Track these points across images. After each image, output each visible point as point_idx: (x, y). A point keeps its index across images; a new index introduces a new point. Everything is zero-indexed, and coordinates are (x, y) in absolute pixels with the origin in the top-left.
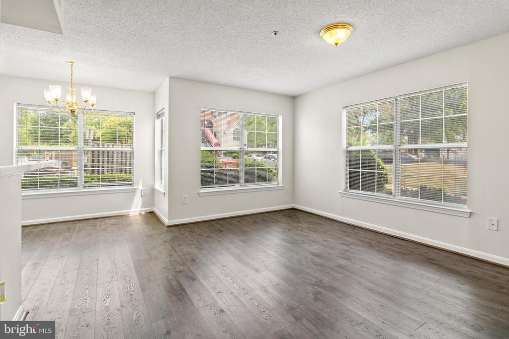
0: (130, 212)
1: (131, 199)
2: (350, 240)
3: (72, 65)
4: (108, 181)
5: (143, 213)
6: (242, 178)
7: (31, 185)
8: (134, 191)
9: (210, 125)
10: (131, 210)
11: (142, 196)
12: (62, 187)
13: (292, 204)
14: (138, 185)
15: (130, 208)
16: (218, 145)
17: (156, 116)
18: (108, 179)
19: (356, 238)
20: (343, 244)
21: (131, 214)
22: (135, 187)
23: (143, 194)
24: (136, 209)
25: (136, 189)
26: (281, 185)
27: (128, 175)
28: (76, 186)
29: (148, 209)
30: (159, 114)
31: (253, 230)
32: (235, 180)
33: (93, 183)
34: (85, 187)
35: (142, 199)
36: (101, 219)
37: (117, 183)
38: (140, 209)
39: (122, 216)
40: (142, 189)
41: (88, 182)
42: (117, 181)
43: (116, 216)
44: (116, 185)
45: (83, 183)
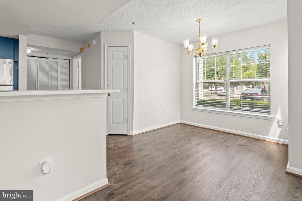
1: (268, 126)
3: (200, 22)
5: (281, 143)
8: (271, 120)
12: (217, 107)
21: (267, 141)
22: (271, 116)
24: (273, 137)
25: (272, 118)
28: (224, 107)
29: (287, 141)
33: (237, 107)
34: (231, 109)
35: (280, 129)
36: (238, 137)
37: (255, 109)
38: (277, 139)
39: (257, 140)
40: (279, 119)
41: (233, 105)
42: (255, 108)
43: (252, 138)
44: (254, 111)
45: (230, 106)
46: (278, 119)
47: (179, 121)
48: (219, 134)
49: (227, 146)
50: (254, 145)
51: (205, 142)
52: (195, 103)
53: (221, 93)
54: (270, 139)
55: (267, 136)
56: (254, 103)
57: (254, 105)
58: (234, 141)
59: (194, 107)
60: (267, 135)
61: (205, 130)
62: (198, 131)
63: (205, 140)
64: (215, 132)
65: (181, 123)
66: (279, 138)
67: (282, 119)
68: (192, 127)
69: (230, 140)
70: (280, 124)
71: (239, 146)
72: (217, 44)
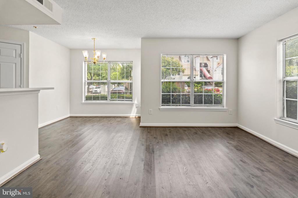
0: (130, 116)
1: (131, 109)
2: (271, 166)
3: (94, 40)
4: (123, 98)
5: (137, 117)
6: (192, 101)
7: (89, 98)
8: (132, 104)
9: (206, 65)
11: (136, 107)
12: (101, 100)
13: (236, 123)
14: (134, 101)
15: (130, 113)
16: (210, 78)
18: (122, 97)
19: (280, 166)
20: (258, 169)
21: (131, 117)
23: (137, 106)
24: (133, 114)
26: (225, 108)
27: (130, 96)
28: (107, 100)
29: (139, 115)
31: (189, 139)
32: (187, 102)
33: (114, 99)
35: (137, 109)
36: (115, 118)
37: (125, 99)
38: (135, 115)
39: (126, 117)
40: (136, 103)
41: (112, 98)
43: (123, 117)
44: (124, 101)
45: (110, 99)
47: (69, 115)
48: (104, 118)
49: (111, 123)
50: (125, 120)
51: (96, 124)
52: (84, 99)
53: (93, 91)
55: (130, 114)
58: (114, 120)
59: (83, 102)
61: (93, 118)
62: (89, 119)
63: (96, 123)
64: (101, 118)
65: (70, 117)
68: (83, 118)
69: (112, 120)
71: (117, 122)
72: (106, 57)
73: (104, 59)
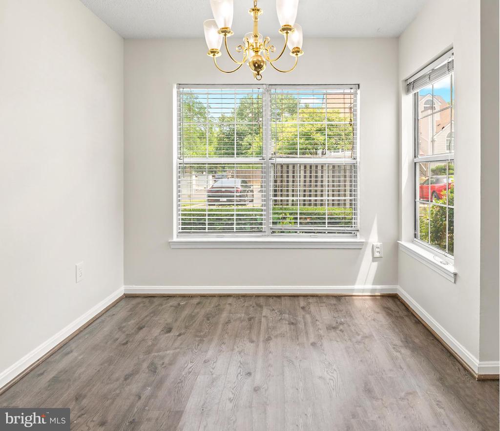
0: (353, 290)
1: (355, 264)
5: (378, 294)
8: (359, 247)
10: (357, 286)
11: (374, 259)
14: (368, 232)
17: (402, 86)
21: (356, 295)
22: (358, 239)
23: (375, 254)
24: (364, 286)
25: (362, 243)
28: (260, 230)
29: (387, 288)
30: (409, 81)
34: (273, 232)
35: (375, 264)
37: (326, 228)
38: (371, 287)
40: (375, 244)
42: (327, 225)
44: (325, 233)
45: (271, 225)
46: (373, 245)
54: (359, 290)
55: (354, 285)
56: (324, 214)
57: (325, 218)
59: (175, 238)
60: (353, 282)
66: (374, 284)
67: (379, 244)
70: (377, 253)
73: (297, 51)
